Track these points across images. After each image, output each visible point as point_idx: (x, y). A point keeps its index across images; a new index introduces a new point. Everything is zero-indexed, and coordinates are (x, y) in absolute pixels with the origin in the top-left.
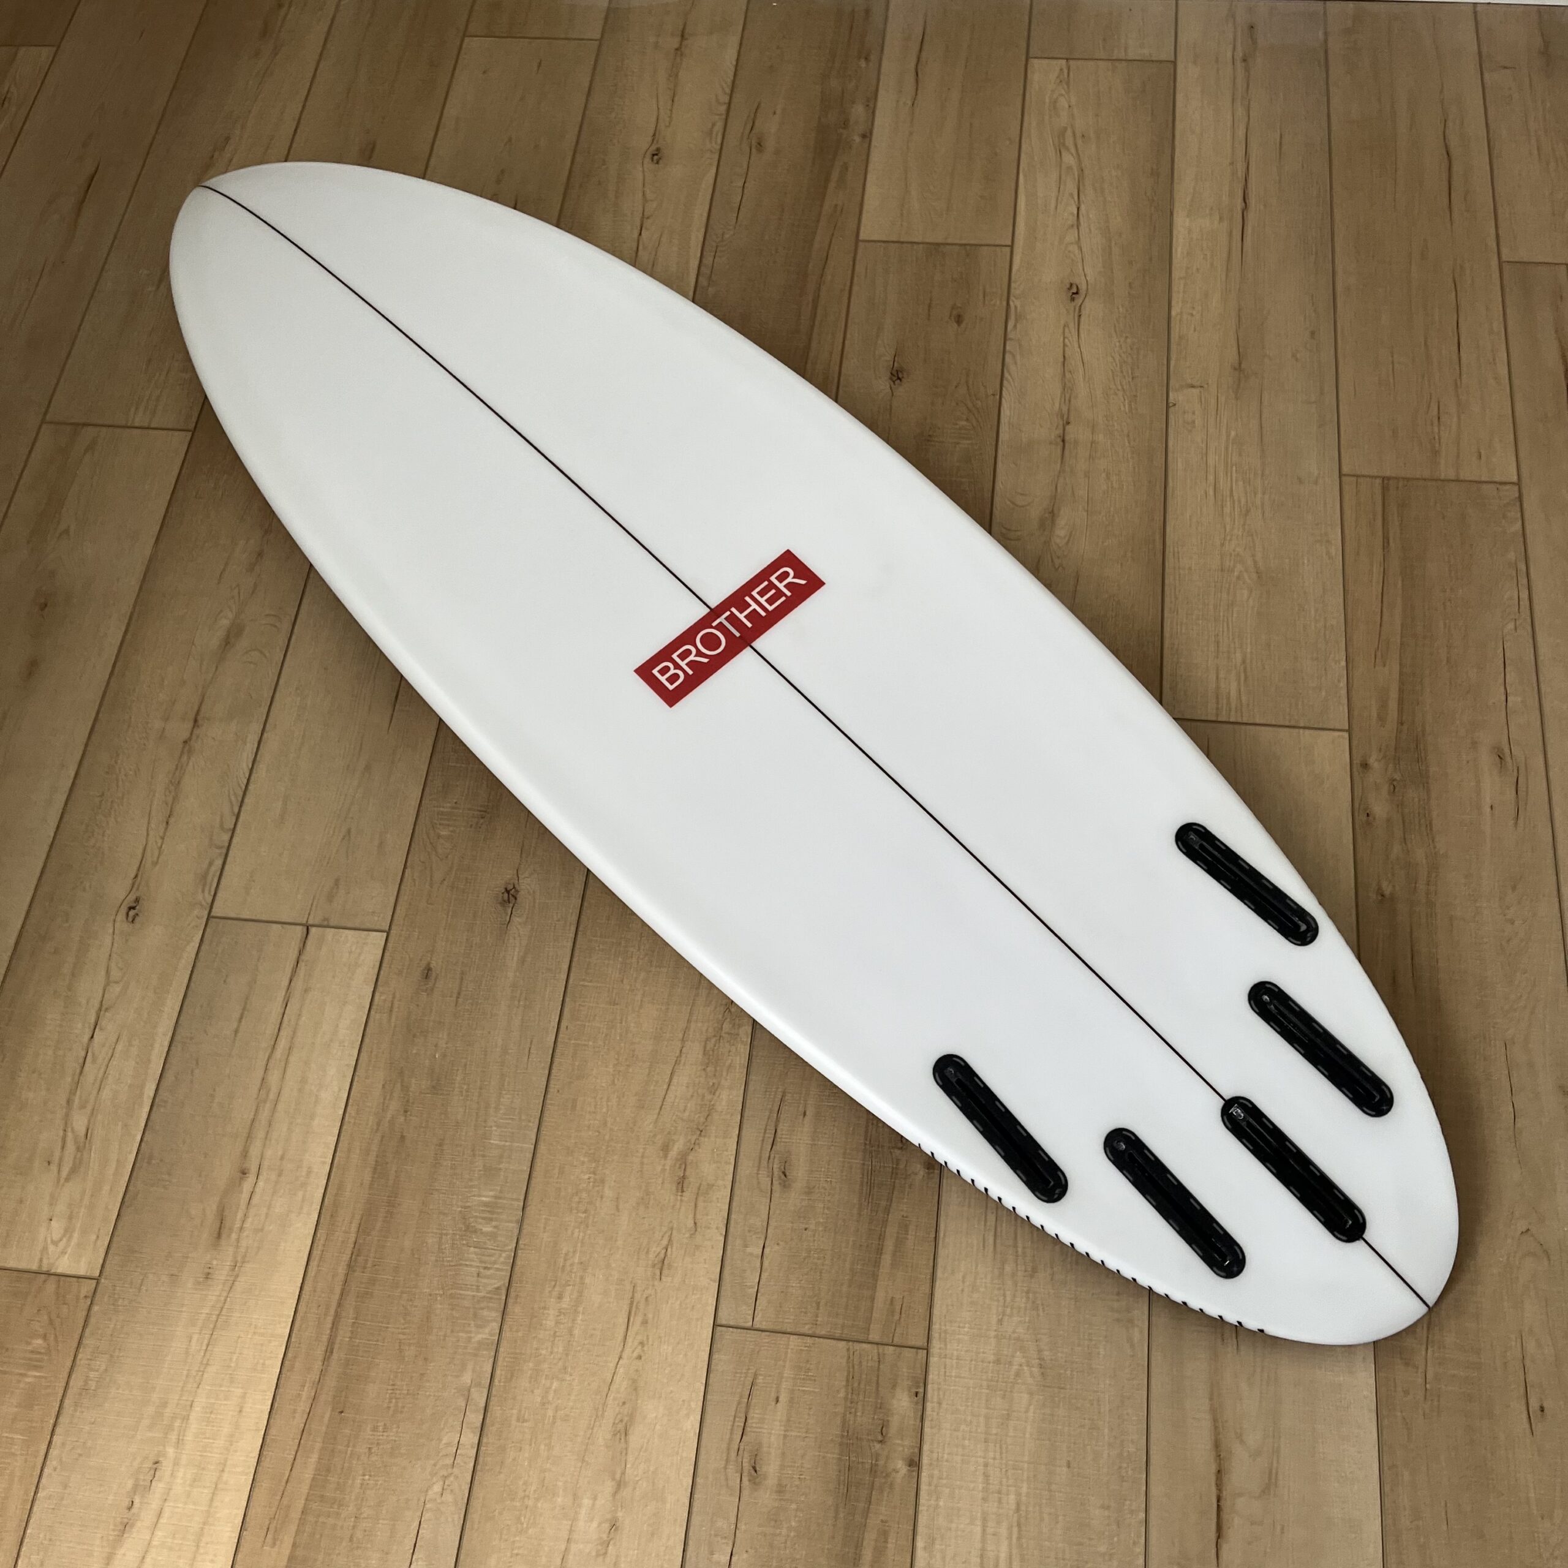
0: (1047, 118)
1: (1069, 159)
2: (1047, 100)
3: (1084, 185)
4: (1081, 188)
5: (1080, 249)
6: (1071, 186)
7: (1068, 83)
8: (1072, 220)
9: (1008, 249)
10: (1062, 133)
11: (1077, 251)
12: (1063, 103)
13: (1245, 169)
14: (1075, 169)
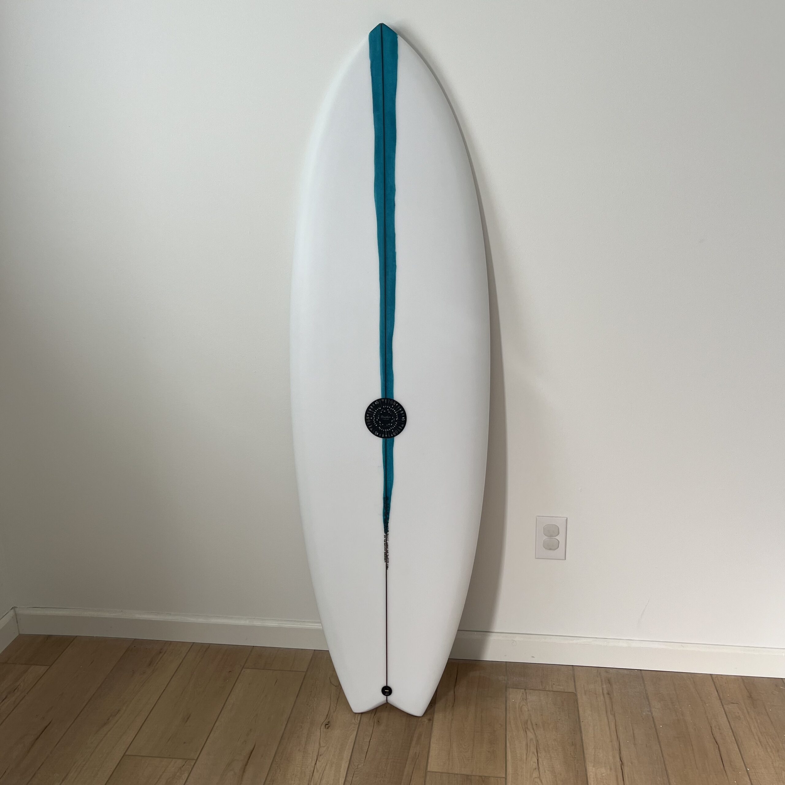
0: (518, 715)
2: (517, 708)
4: (538, 749)
5: (541, 781)
6: (533, 749)
7: (526, 699)
8: (535, 765)
9: (504, 779)
12: (525, 709)
13: (618, 744)
14: (534, 740)
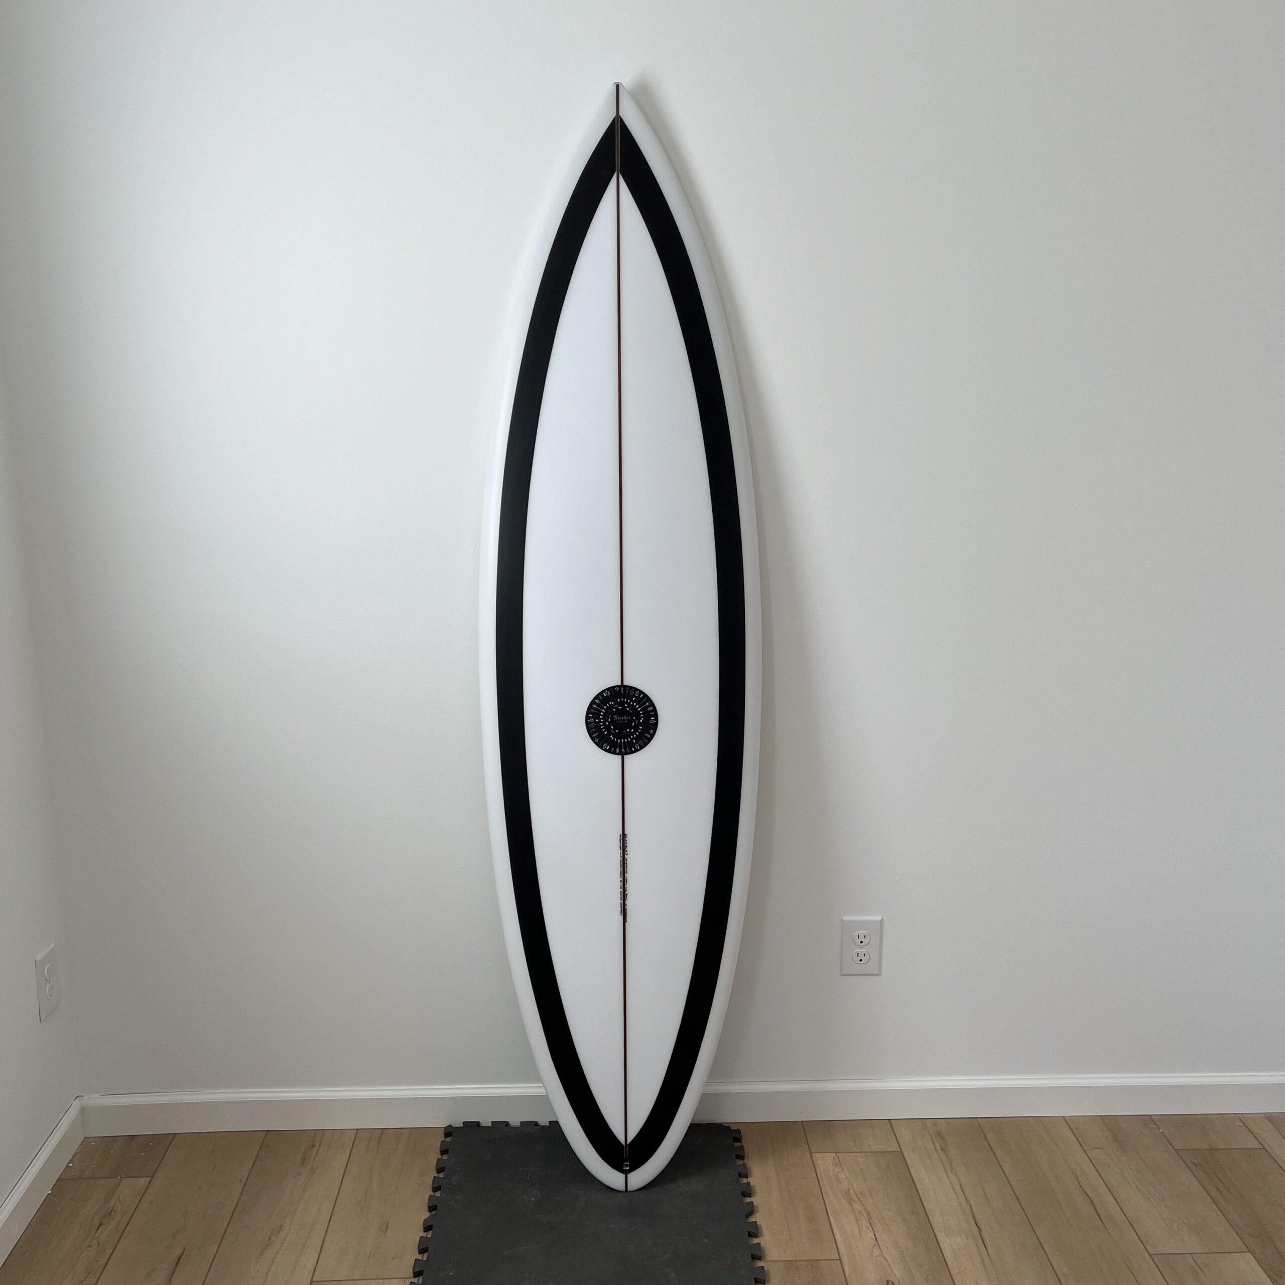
0: (835, 1184)
1: (857, 1207)
2: (832, 1175)
3: (873, 1221)
4: (872, 1223)
5: (885, 1259)
6: (865, 1223)
7: (841, 1165)
8: (873, 1242)
9: (839, 1261)
10: (848, 1192)
11: (884, 1261)
12: (842, 1176)
13: (970, 1209)
14: (864, 1212)
